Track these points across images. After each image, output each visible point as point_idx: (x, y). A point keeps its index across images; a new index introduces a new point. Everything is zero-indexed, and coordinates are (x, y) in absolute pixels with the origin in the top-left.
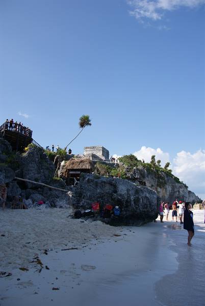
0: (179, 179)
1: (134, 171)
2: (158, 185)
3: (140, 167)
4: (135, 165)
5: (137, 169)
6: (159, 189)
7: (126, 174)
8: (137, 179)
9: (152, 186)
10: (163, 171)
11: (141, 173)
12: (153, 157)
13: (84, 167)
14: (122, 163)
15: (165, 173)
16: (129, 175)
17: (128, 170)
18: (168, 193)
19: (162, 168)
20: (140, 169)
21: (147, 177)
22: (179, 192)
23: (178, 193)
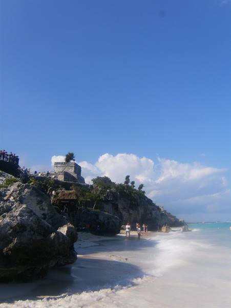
0: (152, 201)
1: (108, 194)
2: (130, 207)
3: (113, 190)
4: (109, 188)
5: (111, 192)
6: (131, 211)
7: (99, 197)
8: (110, 201)
9: (124, 208)
10: (136, 193)
11: (114, 195)
12: (128, 177)
13: (72, 198)
14: (96, 185)
15: (138, 195)
16: (102, 197)
17: (102, 193)
18: (140, 215)
19: (135, 190)
20: (113, 191)
21: (120, 199)
22: (151, 213)
23: (150, 215)
